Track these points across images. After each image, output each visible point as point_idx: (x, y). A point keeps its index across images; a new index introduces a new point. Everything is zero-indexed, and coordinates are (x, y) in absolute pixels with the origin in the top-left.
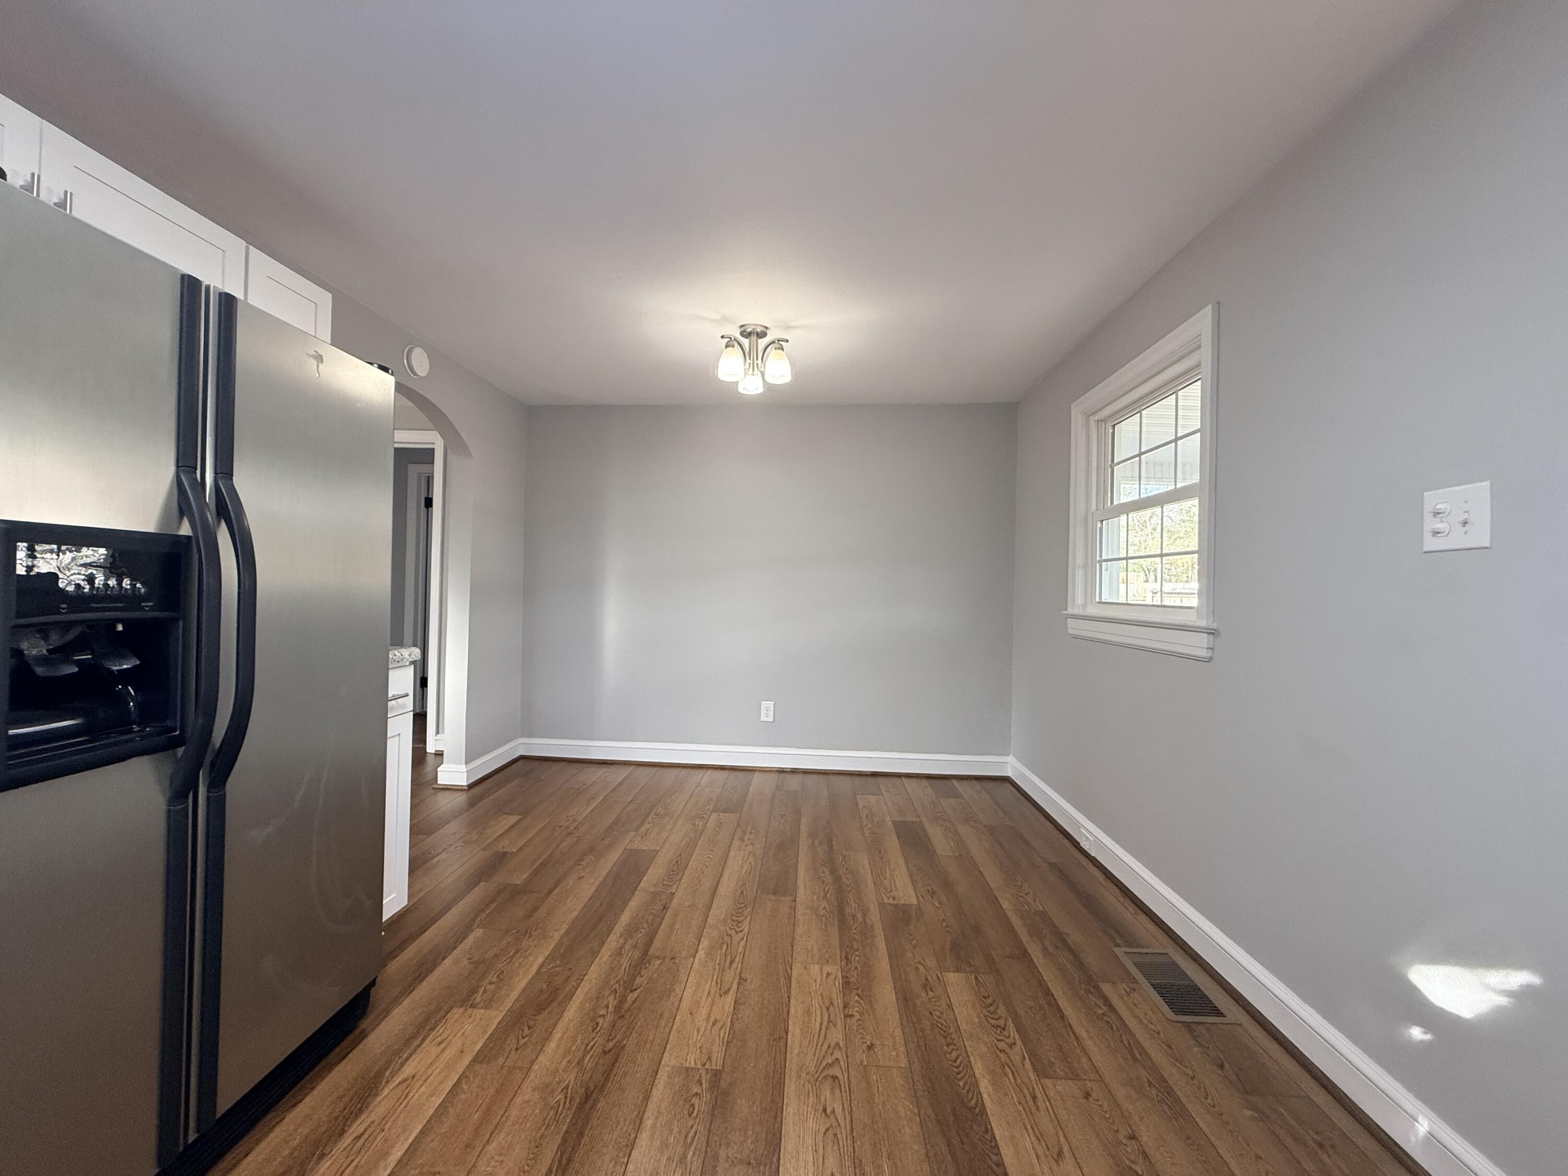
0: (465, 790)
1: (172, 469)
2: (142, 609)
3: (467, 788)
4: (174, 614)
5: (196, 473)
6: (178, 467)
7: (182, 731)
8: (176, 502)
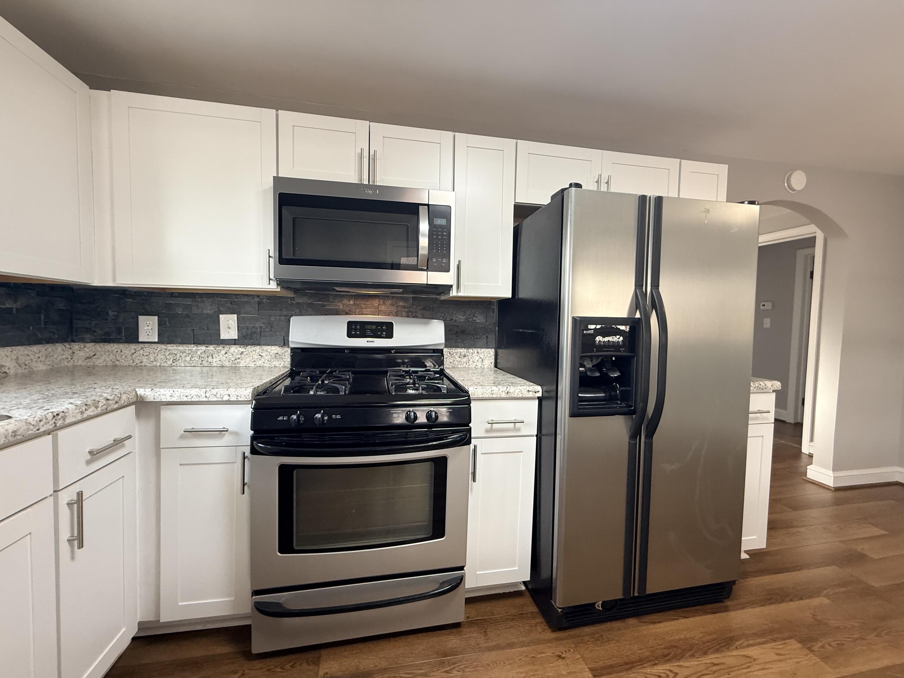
0: (830, 490)
1: (634, 287)
2: (620, 351)
3: (833, 489)
4: (633, 354)
5: (643, 288)
6: (636, 286)
7: (635, 407)
8: (635, 304)
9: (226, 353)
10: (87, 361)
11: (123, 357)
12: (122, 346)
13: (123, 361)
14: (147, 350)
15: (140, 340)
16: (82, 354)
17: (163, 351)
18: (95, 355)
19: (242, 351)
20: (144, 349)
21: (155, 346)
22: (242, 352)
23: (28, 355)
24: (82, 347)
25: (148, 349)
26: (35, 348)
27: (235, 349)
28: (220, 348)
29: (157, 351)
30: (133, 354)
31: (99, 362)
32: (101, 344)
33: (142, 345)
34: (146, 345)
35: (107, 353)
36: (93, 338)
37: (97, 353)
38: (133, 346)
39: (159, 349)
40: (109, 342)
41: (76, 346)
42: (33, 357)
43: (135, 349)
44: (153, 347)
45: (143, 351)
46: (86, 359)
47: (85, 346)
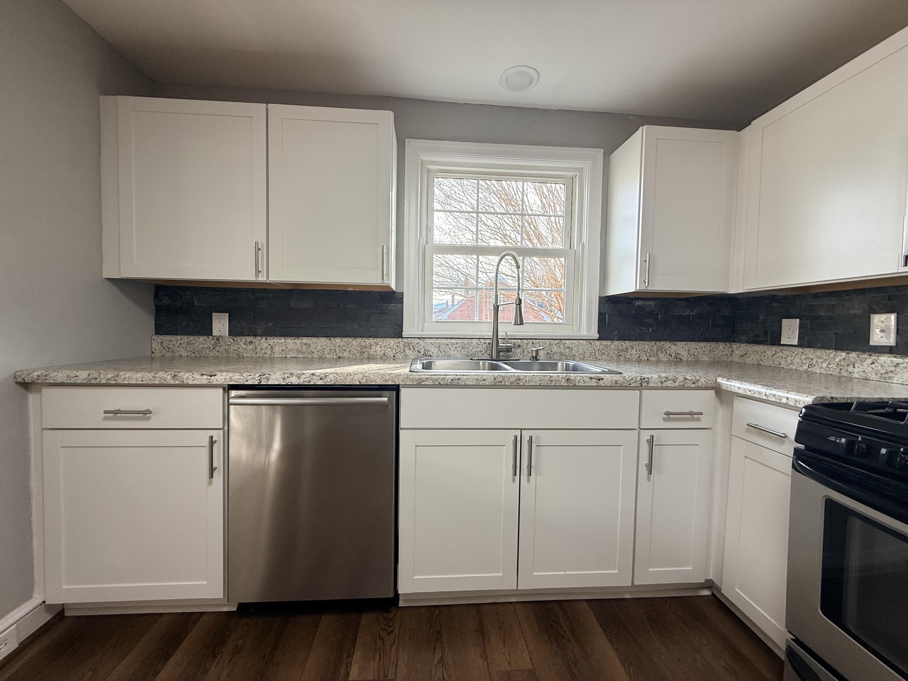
9: (873, 363)
10: (740, 358)
11: (766, 357)
12: (766, 347)
13: (765, 361)
14: (785, 352)
15: (782, 343)
16: (738, 352)
17: (799, 355)
18: (746, 354)
19: (897, 362)
20: (783, 351)
21: (793, 349)
22: (898, 364)
23: (696, 348)
24: (738, 346)
25: (787, 352)
26: (702, 344)
27: (885, 359)
28: (866, 356)
29: (794, 354)
30: (773, 355)
31: (749, 360)
32: (751, 345)
33: (781, 348)
34: (785, 348)
35: (754, 353)
36: (747, 339)
37: (748, 353)
38: (775, 348)
39: (796, 352)
40: (758, 344)
41: (735, 346)
42: (699, 350)
43: (776, 351)
44: (791, 350)
45: (781, 353)
46: (740, 357)
47: (740, 346)
